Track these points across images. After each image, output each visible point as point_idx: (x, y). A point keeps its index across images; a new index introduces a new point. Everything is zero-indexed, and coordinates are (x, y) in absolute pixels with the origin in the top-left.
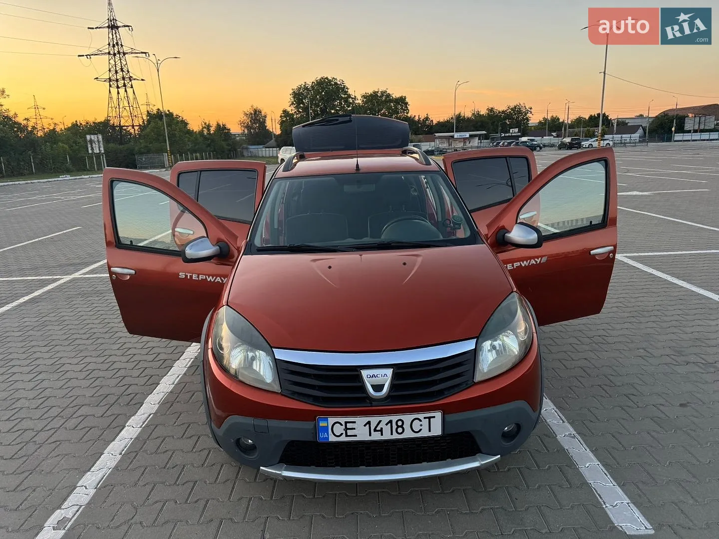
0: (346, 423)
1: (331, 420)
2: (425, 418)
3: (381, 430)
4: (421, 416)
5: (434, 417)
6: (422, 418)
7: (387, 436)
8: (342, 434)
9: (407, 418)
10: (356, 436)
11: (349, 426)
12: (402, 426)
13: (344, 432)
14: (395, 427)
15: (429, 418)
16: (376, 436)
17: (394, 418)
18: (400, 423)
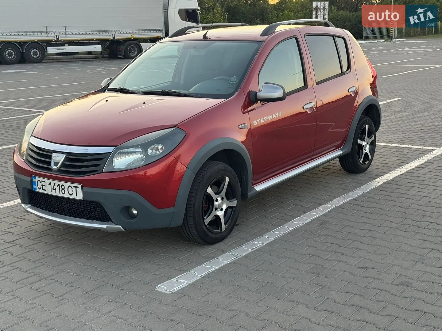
0: (42, 181)
1: (37, 179)
2: (74, 187)
3: (55, 190)
4: (72, 185)
5: (78, 187)
6: (73, 187)
7: (58, 194)
8: (41, 188)
9: (66, 185)
10: (46, 190)
11: (44, 183)
12: (64, 189)
13: (42, 187)
14: (61, 189)
15: (76, 187)
16: (53, 193)
17: (61, 183)
18: (63, 187)
